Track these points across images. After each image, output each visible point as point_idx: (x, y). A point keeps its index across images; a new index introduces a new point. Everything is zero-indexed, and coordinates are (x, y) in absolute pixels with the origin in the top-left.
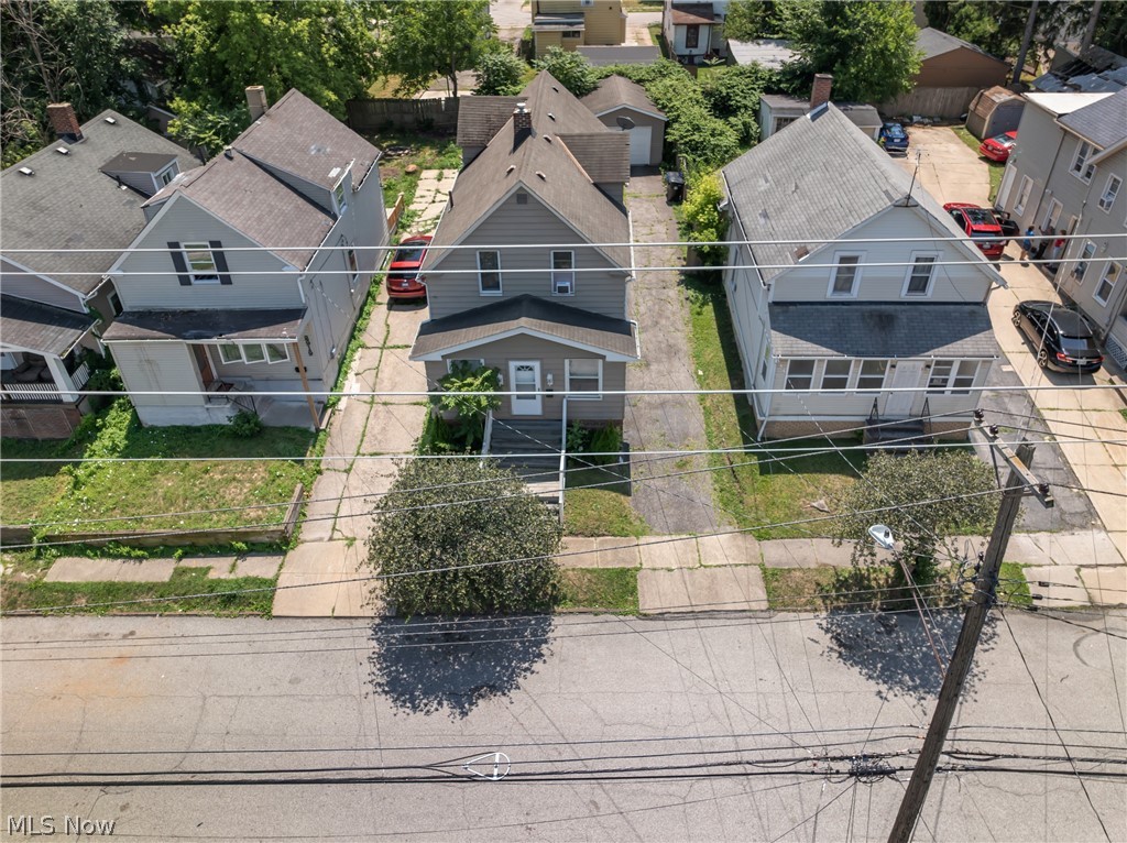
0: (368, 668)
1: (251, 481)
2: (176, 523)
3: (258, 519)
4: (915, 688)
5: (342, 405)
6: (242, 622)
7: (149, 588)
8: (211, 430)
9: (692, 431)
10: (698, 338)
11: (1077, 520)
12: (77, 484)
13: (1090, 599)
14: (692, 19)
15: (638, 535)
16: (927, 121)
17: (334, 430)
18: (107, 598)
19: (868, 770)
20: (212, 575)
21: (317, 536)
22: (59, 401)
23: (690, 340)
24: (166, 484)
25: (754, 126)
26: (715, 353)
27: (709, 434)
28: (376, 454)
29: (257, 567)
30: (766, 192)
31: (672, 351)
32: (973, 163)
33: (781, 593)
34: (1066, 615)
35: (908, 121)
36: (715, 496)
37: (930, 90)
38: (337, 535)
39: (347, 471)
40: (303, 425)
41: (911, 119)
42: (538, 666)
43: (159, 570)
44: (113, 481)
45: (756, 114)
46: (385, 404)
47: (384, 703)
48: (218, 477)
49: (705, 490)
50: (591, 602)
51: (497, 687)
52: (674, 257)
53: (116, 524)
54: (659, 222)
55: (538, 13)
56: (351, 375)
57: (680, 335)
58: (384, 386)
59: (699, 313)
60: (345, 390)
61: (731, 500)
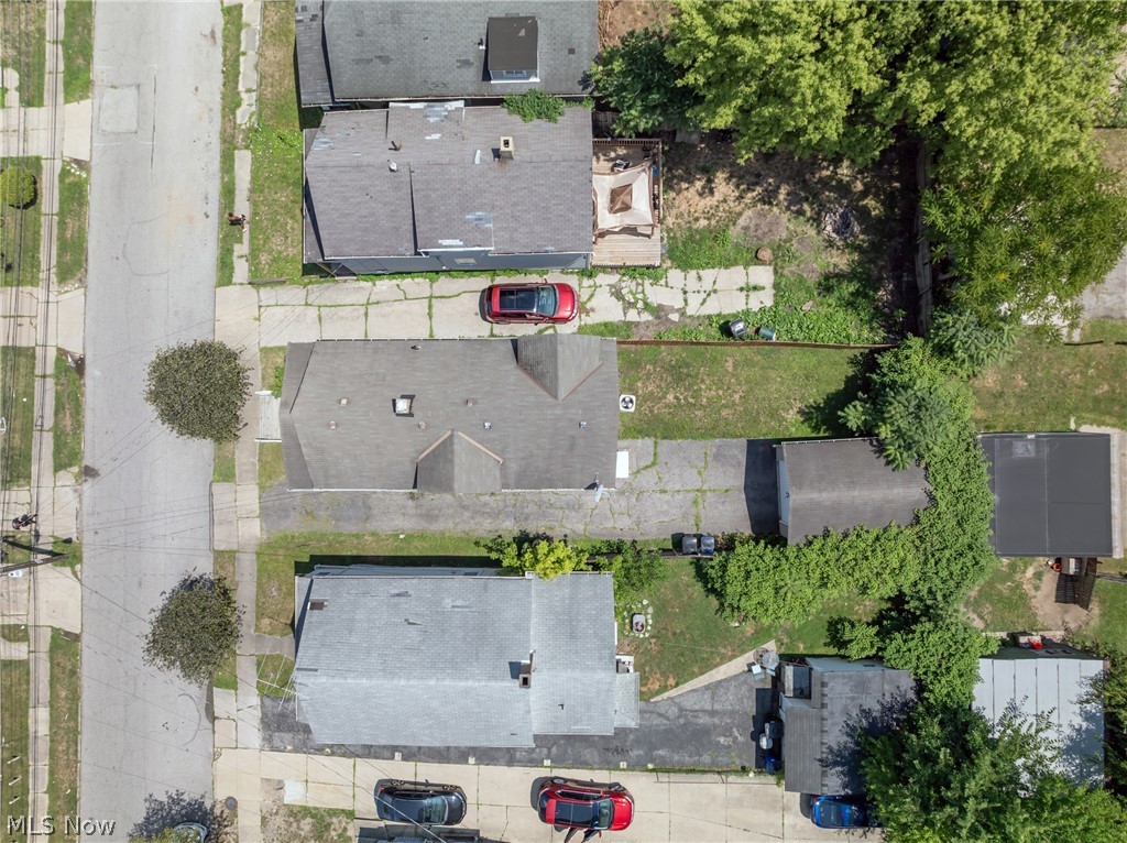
6: (213, 273)
9: (342, 523)
11: (268, 738)
13: (218, 718)
15: (260, 485)
20: (238, 246)
21: (262, 297)
23: (442, 533)
28: (320, 317)
29: (241, 271)
31: (430, 517)
34: (210, 702)
36: (288, 532)
38: (262, 309)
39: (307, 304)
46: (366, 314)
49: (294, 526)
56: (395, 282)
57: (450, 525)
58: (385, 309)
59: (477, 544)
60: (377, 282)
61: (286, 542)
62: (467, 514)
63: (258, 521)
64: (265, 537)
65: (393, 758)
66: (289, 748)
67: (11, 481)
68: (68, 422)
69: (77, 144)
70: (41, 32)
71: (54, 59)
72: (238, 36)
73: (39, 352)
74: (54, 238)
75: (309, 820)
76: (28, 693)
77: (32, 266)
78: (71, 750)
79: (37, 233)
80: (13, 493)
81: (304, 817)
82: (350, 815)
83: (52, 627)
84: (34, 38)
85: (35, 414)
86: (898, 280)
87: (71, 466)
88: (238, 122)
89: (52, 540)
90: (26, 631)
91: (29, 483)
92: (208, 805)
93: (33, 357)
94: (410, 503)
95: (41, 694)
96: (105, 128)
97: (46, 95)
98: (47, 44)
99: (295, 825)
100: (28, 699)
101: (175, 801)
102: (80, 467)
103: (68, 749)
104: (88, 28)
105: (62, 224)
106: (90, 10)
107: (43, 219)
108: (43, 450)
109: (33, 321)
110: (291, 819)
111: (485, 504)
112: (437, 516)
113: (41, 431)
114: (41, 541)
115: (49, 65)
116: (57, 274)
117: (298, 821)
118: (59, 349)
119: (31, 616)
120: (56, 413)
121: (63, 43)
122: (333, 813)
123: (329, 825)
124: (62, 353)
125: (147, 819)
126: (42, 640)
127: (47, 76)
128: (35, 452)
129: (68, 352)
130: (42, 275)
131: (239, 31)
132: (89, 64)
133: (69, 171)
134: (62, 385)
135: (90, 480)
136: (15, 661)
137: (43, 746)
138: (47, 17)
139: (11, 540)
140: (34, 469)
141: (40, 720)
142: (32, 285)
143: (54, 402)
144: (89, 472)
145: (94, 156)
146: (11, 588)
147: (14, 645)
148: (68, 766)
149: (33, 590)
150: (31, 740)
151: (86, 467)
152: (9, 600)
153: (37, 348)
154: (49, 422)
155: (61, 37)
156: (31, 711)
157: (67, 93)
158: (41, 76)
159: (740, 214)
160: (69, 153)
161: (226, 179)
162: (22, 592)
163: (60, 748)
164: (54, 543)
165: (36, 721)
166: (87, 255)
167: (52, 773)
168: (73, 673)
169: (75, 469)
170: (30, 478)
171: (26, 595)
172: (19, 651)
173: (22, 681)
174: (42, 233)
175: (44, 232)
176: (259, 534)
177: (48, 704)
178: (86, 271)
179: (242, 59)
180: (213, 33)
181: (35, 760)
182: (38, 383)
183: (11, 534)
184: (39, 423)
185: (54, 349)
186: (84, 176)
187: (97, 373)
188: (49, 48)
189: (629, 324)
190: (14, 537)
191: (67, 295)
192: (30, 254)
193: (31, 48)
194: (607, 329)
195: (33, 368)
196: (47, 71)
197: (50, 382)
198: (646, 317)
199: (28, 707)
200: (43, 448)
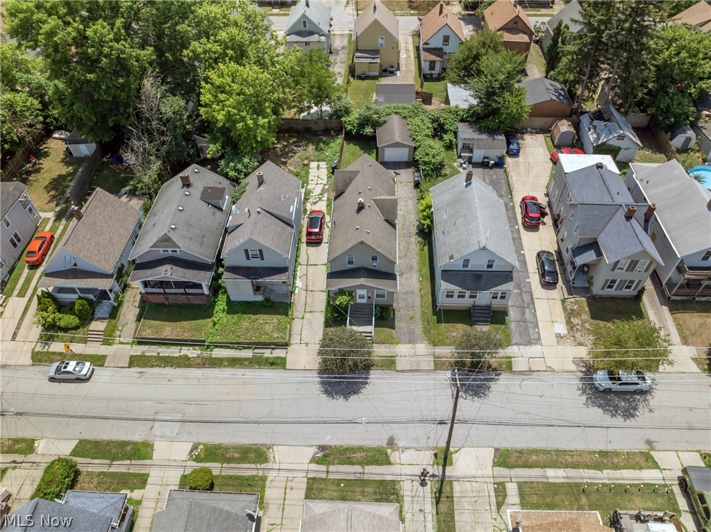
0: (319, 386)
1: (273, 323)
2: (251, 339)
3: (278, 338)
4: (472, 395)
5: (296, 292)
6: (277, 371)
7: (246, 359)
8: (255, 303)
9: (416, 305)
10: (421, 263)
11: (535, 342)
12: (215, 324)
13: (530, 368)
14: (433, 58)
15: (397, 343)
16: (534, 131)
17: (295, 302)
18: (234, 362)
19: (442, 423)
20: (265, 355)
21: (295, 342)
22: (203, 294)
23: (418, 263)
24: (245, 324)
25: (454, 140)
26: (427, 271)
27: (422, 306)
28: (311, 312)
29: (279, 353)
30: (445, 220)
31: (411, 268)
32: (546, 162)
33: (439, 365)
34: (522, 373)
35: (525, 131)
36: (422, 330)
37: (536, 118)
38: (302, 342)
39: (303, 318)
40: (286, 301)
41: (527, 130)
42: (367, 386)
43: (248, 354)
44: (227, 323)
45: (455, 133)
46: (311, 291)
47: (324, 397)
48: (262, 322)
49: (418, 327)
50: (382, 366)
51: (356, 392)
52: (415, 220)
53: (231, 338)
54: (410, 199)
55: (357, 50)
56: (298, 278)
57: (414, 260)
58: (310, 283)
59: (422, 250)
60: (297, 285)
61: (427, 332)
62: (409, 254)
63: (417, 345)
64: (425, 342)
65: (529, 282)
66: (537, 330)
67: (397, 494)
68: (358, 455)
69: (181, 451)
70: (100, 474)
71: (120, 467)
72: (148, 356)
73: (310, 475)
74: (238, 466)
75: (572, 320)
76: (539, 482)
77: (254, 480)
78: (570, 453)
79: (231, 477)
80: (406, 493)
81: (572, 323)
82: (563, 301)
83: (493, 466)
84: (103, 478)
85: (353, 478)
86: (320, 135)
87: (386, 453)
88: (196, 356)
89: (435, 466)
90: (498, 484)
91: (398, 482)
92: (581, 375)
93: (314, 479)
94: (405, 275)
95: (538, 474)
96: (175, 434)
97: (143, 472)
98: (110, 470)
99: (577, 327)
100: (543, 483)
101: (584, 391)
102: (388, 448)
103: (569, 455)
104: (109, 443)
105: (229, 460)
106: (99, 442)
107: (223, 474)
108: (377, 472)
109: (290, 479)
110: (575, 329)
111: (404, 247)
112: (410, 265)
113: (364, 474)
114: (437, 474)
115: (124, 470)
116: (262, 463)
117: (575, 325)
118: (311, 462)
119: (487, 480)
120: (352, 464)
121: (113, 460)
122: (565, 309)
123: (571, 310)
124: (314, 460)
125: (599, 407)
126: (502, 473)
127: (130, 471)
128: (377, 478)
129: (313, 456)
130: (260, 473)
131: (145, 356)
132: (132, 443)
133: (196, 456)
134: (334, 459)
135: (396, 442)
136: (519, 491)
137: (572, 473)
138: (93, 470)
139: (437, 495)
140: (389, 478)
141: (556, 475)
142: (266, 480)
143: (345, 466)
144: (391, 442)
145: (191, 440)
146: (470, 495)
147: (509, 493)
148: (580, 455)
149: (470, 479)
150: (570, 481)
151: (388, 444)
152: (479, 497)
153: (309, 476)
154: (358, 468)
155: (108, 462)
156: (550, 481)
157: (145, 458)
158: (129, 474)
159: (289, 169)
160: (185, 456)
161: (226, 363)
162: (472, 487)
163: (570, 460)
164: (437, 464)
165: (557, 477)
166: (253, 445)
167: (588, 467)
168: (520, 452)
169: (389, 451)
170: (395, 481)
171: (473, 484)
172: (512, 489)
173: (532, 486)
174: (232, 474)
175: (231, 473)
176: (424, 345)
177: (544, 469)
178: (262, 445)
179: (161, 355)
180: (140, 373)
181: (583, 478)
182: (331, 476)
183: (434, 495)
184: (358, 475)
185: (311, 465)
186: (202, 446)
187: (328, 437)
188: (112, 470)
189: (328, 199)
190: (435, 493)
191: (276, 456)
192: (245, 481)
193: (109, 481)
194: (329, 205)
195: (321, 479)
196: (127, 471)
197: (332, 468)
198: (326, 195)
199: (548, 483)
200: (375, 472)
